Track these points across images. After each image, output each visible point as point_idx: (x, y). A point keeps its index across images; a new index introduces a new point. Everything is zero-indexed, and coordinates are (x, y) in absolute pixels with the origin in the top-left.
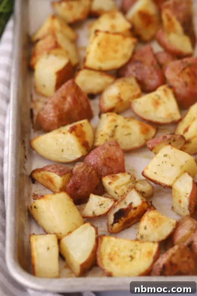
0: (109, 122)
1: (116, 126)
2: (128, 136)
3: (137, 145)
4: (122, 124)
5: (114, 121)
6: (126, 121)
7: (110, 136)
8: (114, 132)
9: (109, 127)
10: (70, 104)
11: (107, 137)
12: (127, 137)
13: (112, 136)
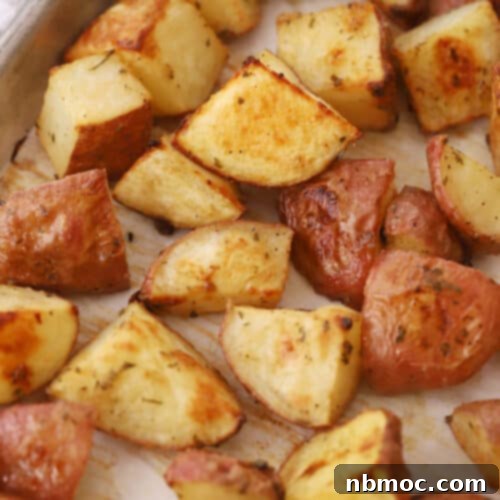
0: (115, 346)
1: (128, 366)
2: (152, 406)
3: (163, 438)
4: (152, 367)
5: (131, 347)
6: (165, 363)
7: (98, 383)
8: (114, 377)
9: (106, 359)
10: (56, 238)
11: (91, 383)
12: (147, 406)
13: (108, 385)
